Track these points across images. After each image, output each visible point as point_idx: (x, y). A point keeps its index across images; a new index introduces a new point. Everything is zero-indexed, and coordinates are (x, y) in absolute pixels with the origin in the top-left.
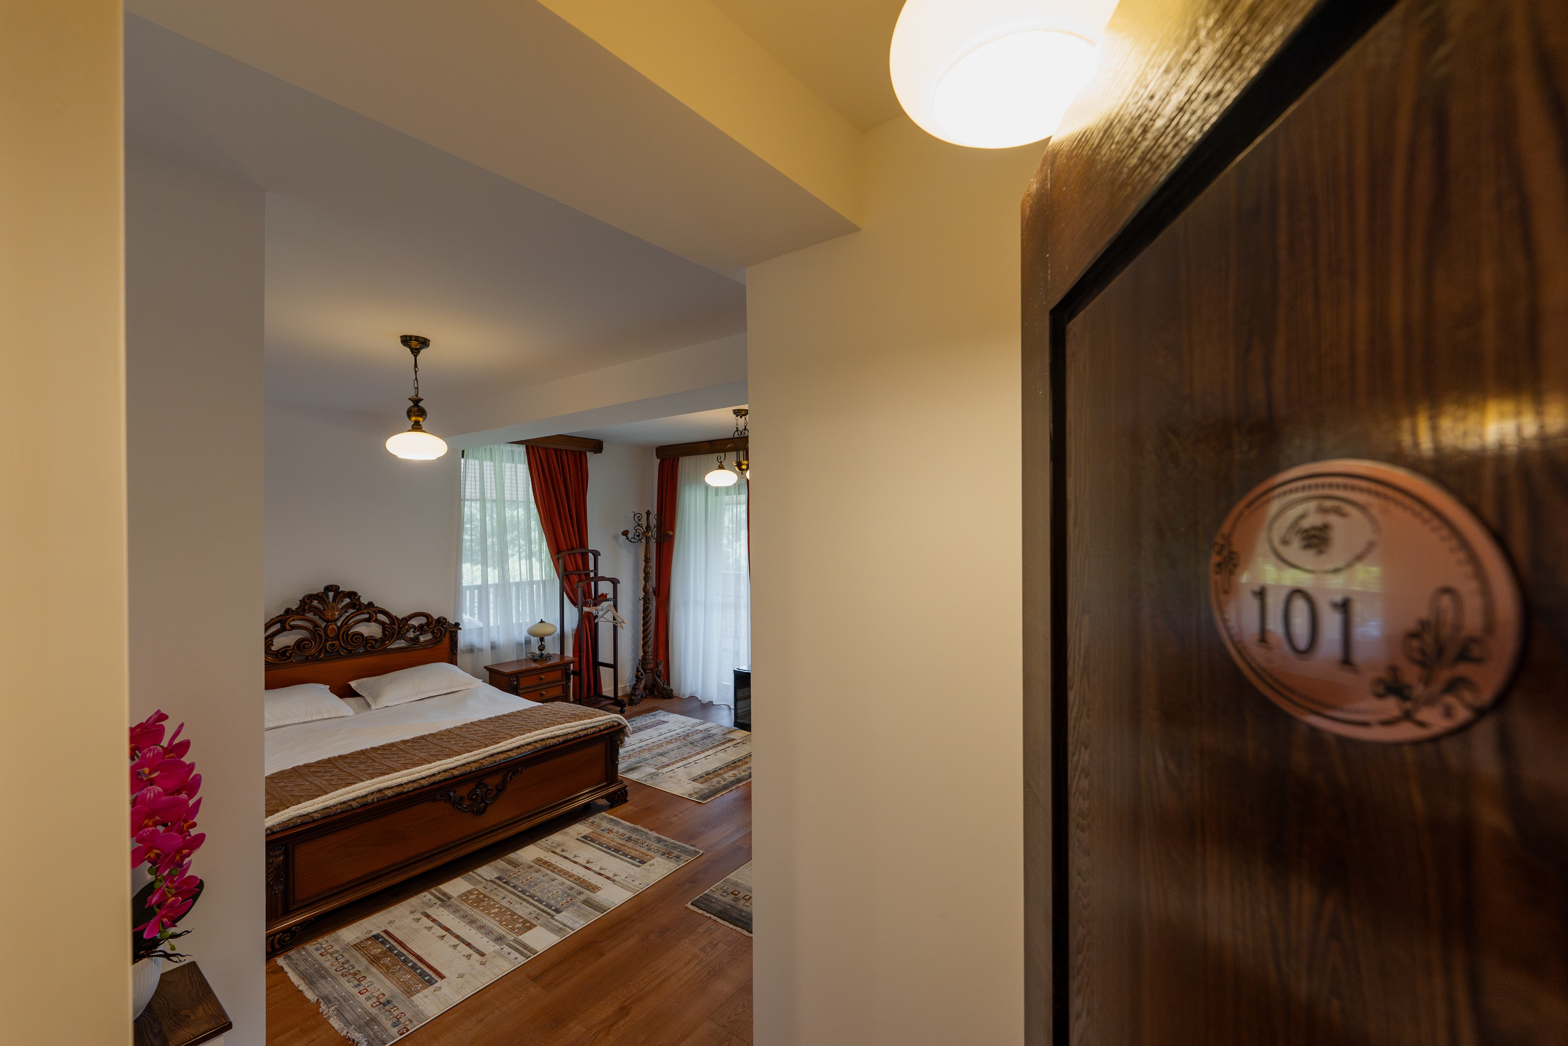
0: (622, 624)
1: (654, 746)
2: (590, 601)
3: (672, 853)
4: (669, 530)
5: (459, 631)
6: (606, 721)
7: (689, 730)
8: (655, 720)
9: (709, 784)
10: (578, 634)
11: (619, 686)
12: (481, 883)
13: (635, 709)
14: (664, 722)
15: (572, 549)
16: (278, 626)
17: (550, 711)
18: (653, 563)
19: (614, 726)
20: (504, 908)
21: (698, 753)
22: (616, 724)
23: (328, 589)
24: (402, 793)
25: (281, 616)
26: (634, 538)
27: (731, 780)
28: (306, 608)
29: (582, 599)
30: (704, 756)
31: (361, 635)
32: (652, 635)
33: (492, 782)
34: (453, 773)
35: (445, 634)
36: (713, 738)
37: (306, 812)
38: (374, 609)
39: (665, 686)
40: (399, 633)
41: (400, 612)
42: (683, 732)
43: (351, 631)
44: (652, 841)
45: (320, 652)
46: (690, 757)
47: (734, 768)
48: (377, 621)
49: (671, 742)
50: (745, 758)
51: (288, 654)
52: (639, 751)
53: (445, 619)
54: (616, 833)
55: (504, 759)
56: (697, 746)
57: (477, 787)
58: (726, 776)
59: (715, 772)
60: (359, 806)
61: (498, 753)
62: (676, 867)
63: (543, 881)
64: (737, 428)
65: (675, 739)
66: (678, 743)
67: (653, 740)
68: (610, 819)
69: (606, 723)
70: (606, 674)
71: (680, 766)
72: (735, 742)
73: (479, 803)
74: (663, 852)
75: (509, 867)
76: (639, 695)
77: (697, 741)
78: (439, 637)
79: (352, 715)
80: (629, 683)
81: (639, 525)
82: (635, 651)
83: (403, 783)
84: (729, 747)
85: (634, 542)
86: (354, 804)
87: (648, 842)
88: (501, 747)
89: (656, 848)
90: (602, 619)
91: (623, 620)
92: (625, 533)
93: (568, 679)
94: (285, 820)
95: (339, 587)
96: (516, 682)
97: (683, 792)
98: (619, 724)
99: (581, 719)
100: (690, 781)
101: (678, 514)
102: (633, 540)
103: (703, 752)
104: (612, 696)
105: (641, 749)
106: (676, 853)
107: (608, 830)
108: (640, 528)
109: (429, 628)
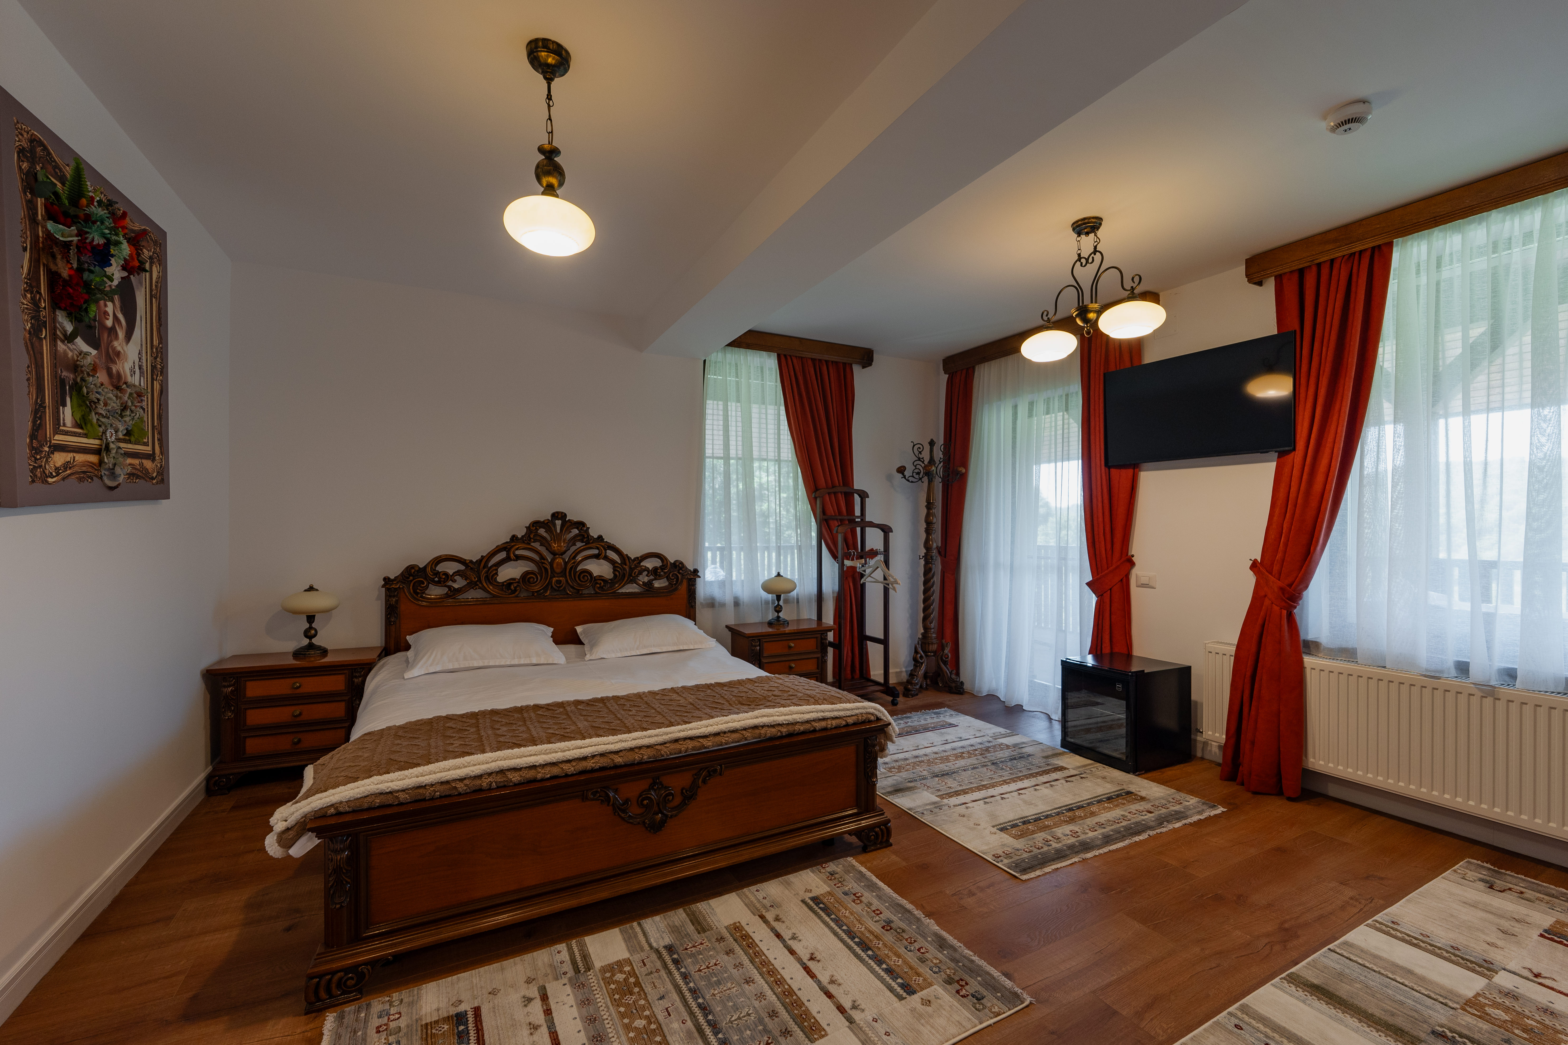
0: (895, 585)
1: (936, 759)
2: (854, 553)
3: (967, 984)
4: (960, 466)
5: (698, 580)
6: (857, 712)
7: (989, 742)
8: (938, 720)
9: (1029, 843)
10: (840, 599)
11: (890, 671)
12: (642, 950)
13: (912, 702)
14: (951, 725)
15: (833, 487)
16: (502, 555)
17: (779, 685)
18: (938, 511)
19: (870, 722)
20: (655, 1023)
21: (1006, 782)
22: (872, 718)
23: (556, 516)
24: (534, 781)
25: (507, 542)
26: (913, 476)
27: (1069, 842)
28: (532, 536)
29: (843, 549)
30: (1016, 789)
31: (590, 573)
32: (935, 606)
33: (677, 782)
34: (613, 760)
35: (682, 581)
36: (1028, 760)
37: (390, 789)
38: (603, 544)
39: (953, 676)
40: (630, 575)
41: (633, 550)
42: (981, 744)
43: (579, 568)
44: (927, 941)
45: (545, 589)
46: (993, 786)
47: (1072, 820)
48: (606, 558)
49: (960, 756)
50: (1089, 804)
51: (512, 587)
52: (914, 763)
53: (682, 563)
54: (867, 905)
55: (694, 748)
56: (1002, 769)
57: (651, 787)
58: (1059, 831)
59: (1038, 822)
60: (468, 791)
61: (685, 739)
62: (976, 1026)
63: (731, 978)
64: (1079, 255)
65: (968, 752)
66: (973, 761)
67: (935, 749)
68: (860, 872)
69: (856, 715)
70: (875, 651)
71: (977, 799)
72: (1066, 773)
73: (654, 814)
74: (949, 976)
75: (691, 928)
76: (917, 684)
77: (1002, 762)
78: (675, 584)
79: (562, 663)
80: (906, 667)
81: (919, 459)
82: (913, 626)
83: (537, 764)
84: (1057, 780)
85: (912, 482)
86: (461, 787)
87: (921, 942)
88: (691, 729)
89: (934, 961)
90: (869, 579)
91: (895, 579)
92: (901, 470)
93: (825, 653)
94: (359, 796)
95: (565, 515)
96: (758, 648)
97: (984, 848)
98: (878, 719)
99: (817, 702)
100: (994, 830)
101: (972, 447)
102: (911, 479)
103: (1014, 780)
104: (882, 680)
105: (917, 760)
106: (974, 985)
107: (854, 895)
108: (921, 463)
109: (665, 573)
